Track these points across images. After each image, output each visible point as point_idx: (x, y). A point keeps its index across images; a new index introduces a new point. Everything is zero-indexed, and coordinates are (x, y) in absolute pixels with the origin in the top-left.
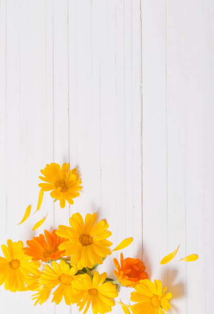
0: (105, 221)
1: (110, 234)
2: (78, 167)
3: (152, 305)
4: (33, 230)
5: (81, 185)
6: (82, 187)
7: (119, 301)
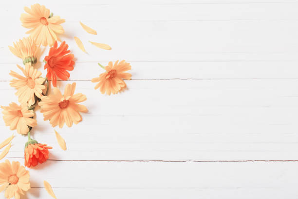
0: (81, 120)
1: (70, 126)
2: (128, 89)
3: (11, 176)
4: (75, 38)
5: (112, 94)
6: (110, 94)
7: (14, 135)
